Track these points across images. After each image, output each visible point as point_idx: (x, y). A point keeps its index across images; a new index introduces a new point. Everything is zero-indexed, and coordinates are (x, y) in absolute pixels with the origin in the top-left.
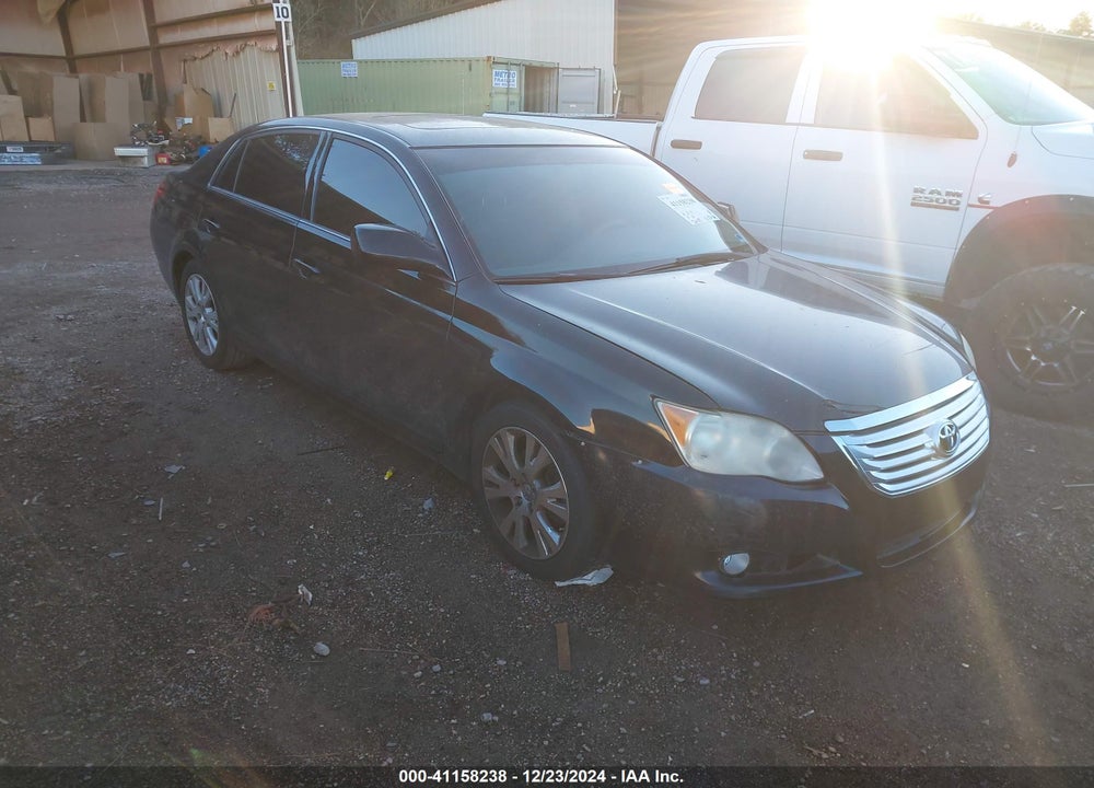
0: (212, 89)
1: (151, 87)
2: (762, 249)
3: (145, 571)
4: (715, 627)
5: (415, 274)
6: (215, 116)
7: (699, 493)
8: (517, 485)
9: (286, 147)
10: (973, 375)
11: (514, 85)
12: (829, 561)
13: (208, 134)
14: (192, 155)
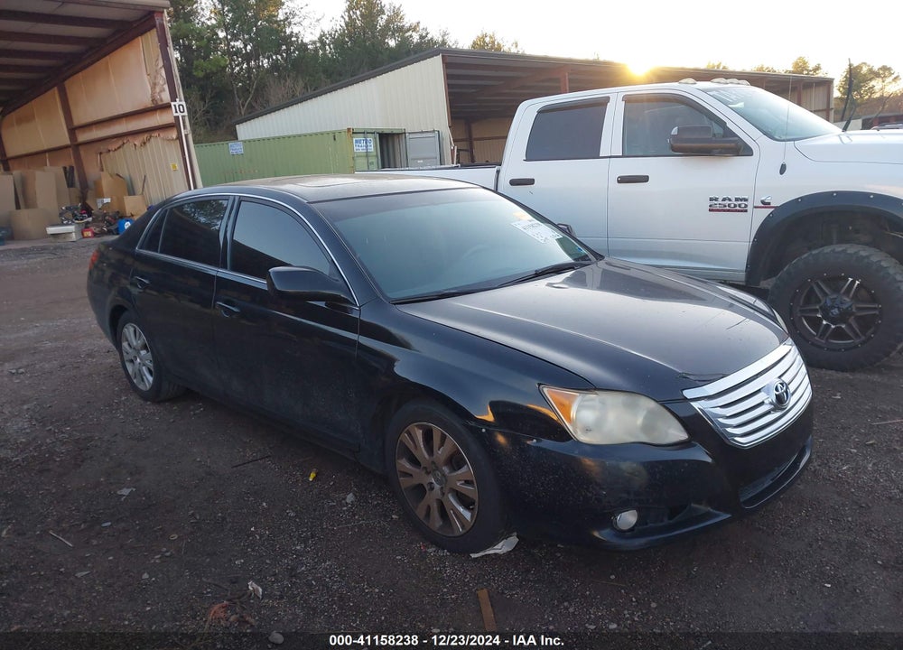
0: (125, 173)
1: (73, 176)
2: (599, 257)
3: (110, 586)
4: (613, 577)
5: (322, 304)
6: (130, 195)
7: (588, 462)
8: (428, 473)
9: (194, 213)
10: (790, 341)
11: (372, 149)
12: (704, 508)
13: (125, 210)
14: (112, 228)
